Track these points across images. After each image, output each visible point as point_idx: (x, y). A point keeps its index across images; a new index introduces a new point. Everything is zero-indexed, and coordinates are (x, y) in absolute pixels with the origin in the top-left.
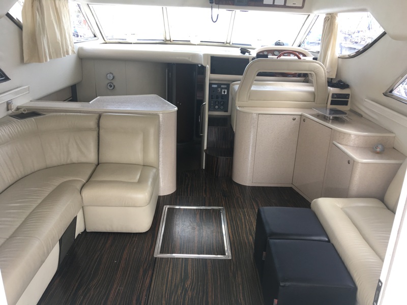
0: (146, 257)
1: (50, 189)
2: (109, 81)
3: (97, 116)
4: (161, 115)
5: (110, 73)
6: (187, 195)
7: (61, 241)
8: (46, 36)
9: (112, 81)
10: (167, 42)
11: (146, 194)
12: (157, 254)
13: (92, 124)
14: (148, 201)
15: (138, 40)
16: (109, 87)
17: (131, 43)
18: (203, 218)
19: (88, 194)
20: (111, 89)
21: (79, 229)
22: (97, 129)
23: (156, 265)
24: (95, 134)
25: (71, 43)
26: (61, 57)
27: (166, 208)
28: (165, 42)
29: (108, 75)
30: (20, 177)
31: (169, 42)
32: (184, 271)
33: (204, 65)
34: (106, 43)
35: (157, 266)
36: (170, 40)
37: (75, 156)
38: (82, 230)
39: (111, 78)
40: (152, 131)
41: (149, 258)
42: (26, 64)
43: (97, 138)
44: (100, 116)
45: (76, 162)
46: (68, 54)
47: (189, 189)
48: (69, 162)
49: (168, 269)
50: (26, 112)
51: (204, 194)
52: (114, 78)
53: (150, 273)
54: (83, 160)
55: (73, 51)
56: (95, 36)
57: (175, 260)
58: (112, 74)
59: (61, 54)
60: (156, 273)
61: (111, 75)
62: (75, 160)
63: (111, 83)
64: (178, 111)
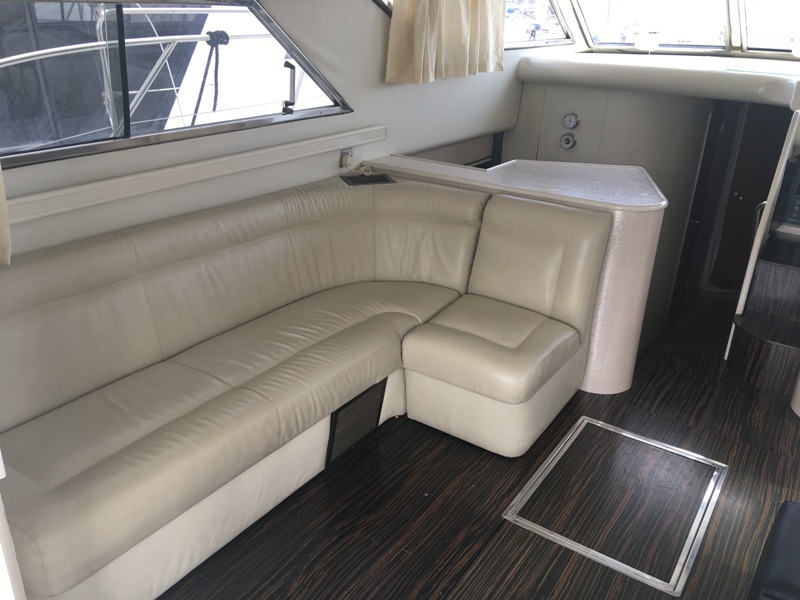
0: (485, 513)
1: (353, 321)
2: (568, 131)
3: (484, 196)
4: (618, 214)
5: (573, 114)
6: (649, 409)
8: (436, 31)
9: (572, 131)
10: (733, 52)
11: (523, 380)
12: (510, 515)
15: (661, 45)
16: (563, 143)
17: (646, 53)
19: (414, 347)
20: (568, 147)
21: (390, 408)
22: (478, 223)
23: (498, 535)
24: (472, 232)
25: (497, 50)
26: (464, 76)
27: (584, 421)
28: (729, 51)
29: (568, 119)
31: (739, 52)
32: (549, 577)
33: (792, 107)
34: (592, 52)
35: (499, 538)
36: (741, 48)
37: (426, 271)
39: (572, 125)
41: (491, 514)
42: (390, 84)
43: (473, 240)
44: (490, 197)
45: (426, 281)
46: (483, 67)
47: (662, 395)
48: (414, 278)
49: (515, 556)
50: (370, 173)
51: (693, 417)
52: (577, 124)
53: (477, 547)
54: (439, 279)
55: (500, 67)
56: (568, 37)
57: (543, 544)
58: (576, 116)
59: (464, 69)
60: (489, 552)
61: (573, 119)
62: (425, 276)
63: (570, 135)
64: (667, 210)
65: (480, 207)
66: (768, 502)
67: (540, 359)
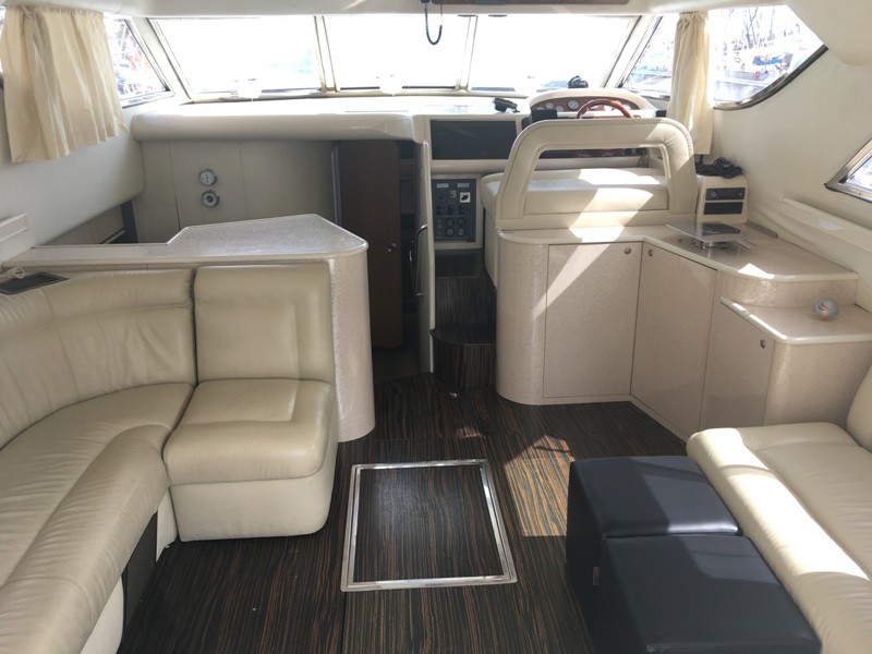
0: (324, 595)
1: (92, 453)
2: (207, 189)
3: (187, 273)
4: (332, 262)
5: (207, 170)
6: (402, 437)
7: (125, 576)
8: (58, 97)
9: (212, 188)
10: (328, 93)
11: (313, 447)
12: (349, 585)
13: (177, 291)
14: (318, 464)
15: (263, 91)
16: (206, 202)
17: (249, 100)
18: (442, 490)
20: (212, 206)
21: (164, 538)
22: (189, 304)
23: (348, 615)
24: (185, 314)
25: (115, 110)
26: (97, 144)
27: (358, 469)
28: (323, 93)
29: (203, 175)
30: (20, 428)
31: (334, 92)
32: (414, 622)
33: (416, 139)
34: (193, 103)
35: (351, 613)
36: (335, 89)
37: (142, 368)
38: (172, 539)
39: (210, 182)
40: (315, 299)
41: (330, 595)
42: (17, 164)
43: (190, 323)
44: (194, 274)
45: (146, 382)
46: (111, 133)
47: (404, 421)
48: (129, 383)
49: (375, 619)
50: (24, 275)
51: (438, 430)
52: (216, 179)
53: (336, 632)
54: (161, 375)
55: (122, 127)
56: (168, 90)
57: (391, 596)
58: (211, 171)
59: (94, 136)
60: (350, 630)
61: (210, 175)
62: (142, 377)
63: (210, 192)
64: (369, 251)
65: (187, 285)
66: (529, 476)
67: (319, 421)
